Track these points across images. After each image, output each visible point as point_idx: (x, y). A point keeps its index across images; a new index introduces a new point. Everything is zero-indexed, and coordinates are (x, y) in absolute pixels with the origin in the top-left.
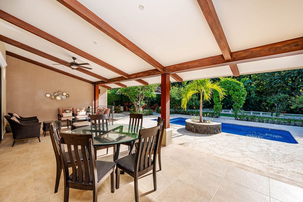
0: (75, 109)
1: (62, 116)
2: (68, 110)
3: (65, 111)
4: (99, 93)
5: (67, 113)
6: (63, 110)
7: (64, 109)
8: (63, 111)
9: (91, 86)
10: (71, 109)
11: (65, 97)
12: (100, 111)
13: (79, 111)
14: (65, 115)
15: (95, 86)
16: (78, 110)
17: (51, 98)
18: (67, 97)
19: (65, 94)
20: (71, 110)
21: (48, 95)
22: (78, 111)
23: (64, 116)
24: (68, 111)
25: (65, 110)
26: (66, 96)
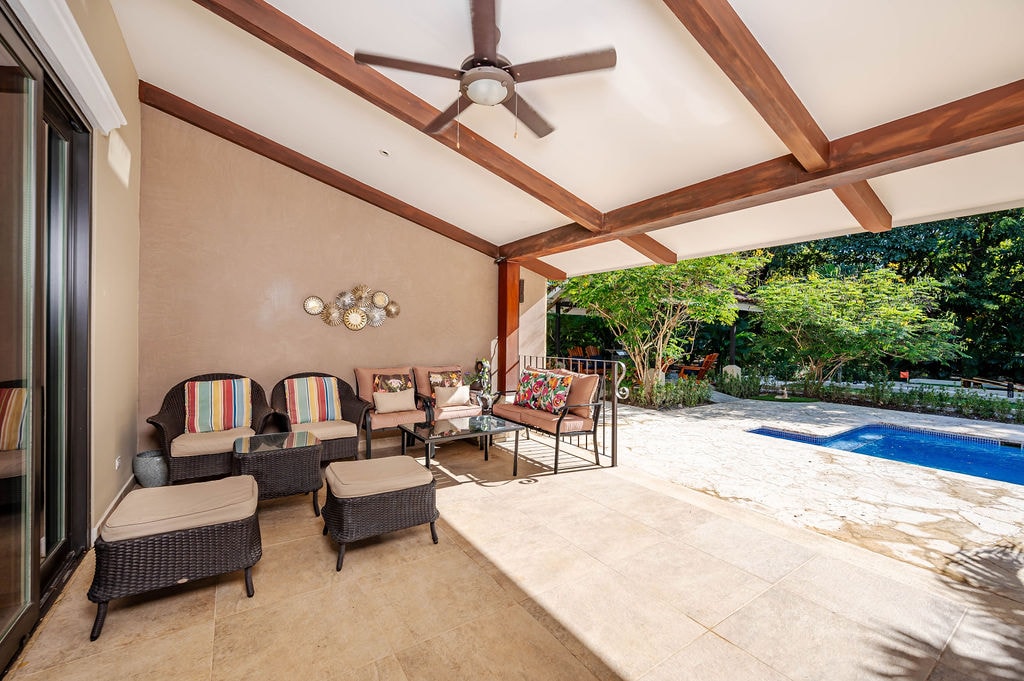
0: (422, 373)
1: (374, 409)
2: (397, 377)
3: (382, 381)
4: (521, 299)
5: (391, 390)
6: (374, 376)
7: (379, 373)
8: (377, 380)
9: (488, 267)
10: (407, 371)
11: (384, 313)
12: (540, 384)
13: (442, 385)
14: (385, 401)
15: (503, 267)
16: (437, 378)
17: (325, 315)
18: (389, 313)
19: (381, 300)
20: (406, 378)
21: (314, 305)
22: (437, 384)
23: (381, 408)
24: (395, 383)
25: (386, 378)
26: (385, 308)
